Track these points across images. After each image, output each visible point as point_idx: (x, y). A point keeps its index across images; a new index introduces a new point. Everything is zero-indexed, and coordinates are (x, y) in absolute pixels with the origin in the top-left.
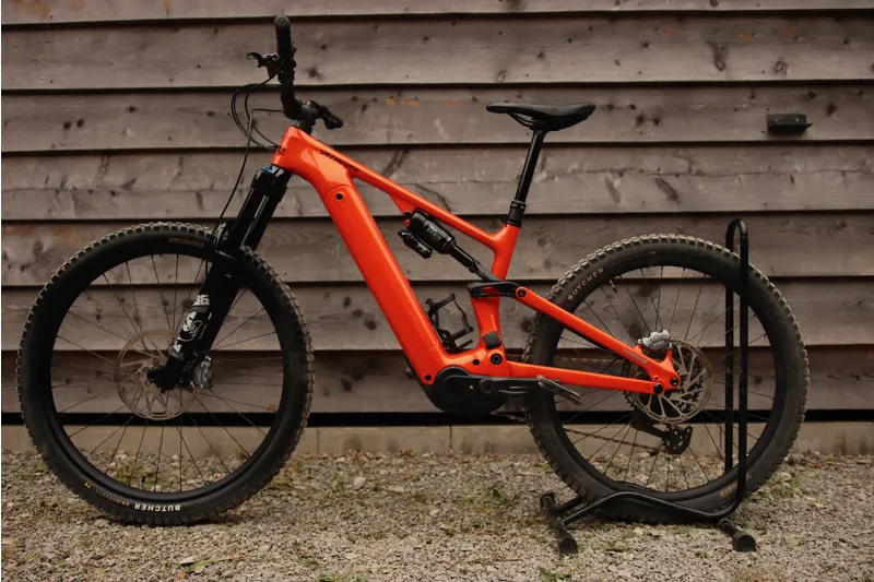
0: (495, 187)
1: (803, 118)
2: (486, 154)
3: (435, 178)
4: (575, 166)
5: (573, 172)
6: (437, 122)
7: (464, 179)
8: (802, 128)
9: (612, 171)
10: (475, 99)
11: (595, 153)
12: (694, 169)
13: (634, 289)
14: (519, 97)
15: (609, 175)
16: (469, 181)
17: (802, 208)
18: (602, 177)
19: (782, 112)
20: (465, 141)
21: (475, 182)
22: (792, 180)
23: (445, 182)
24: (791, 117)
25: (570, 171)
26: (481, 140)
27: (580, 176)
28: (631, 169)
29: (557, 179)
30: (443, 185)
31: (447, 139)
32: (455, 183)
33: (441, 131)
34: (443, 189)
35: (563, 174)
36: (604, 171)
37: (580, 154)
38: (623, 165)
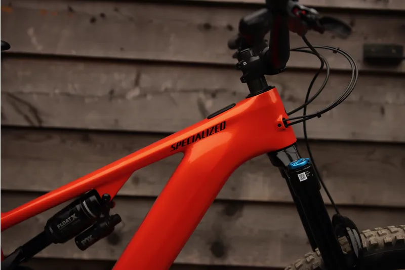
0: (87, 101)
1: (399, 49)
2: (81, 66)
3: (28, 88)
4: (168, 84)
5: (166, 90)
6: (31, 32)
7: (57, 91)
8: (397, 61)
9: (205, 91)
10: (70, 10)
11: (189, 73)
12: (287, 94)
13: (220, 208)
14: (116, 10)
15: (202, 96)
16: (62, 94)
17: (389, 139)
18: (194, 98)
19: (380, 41)
20: (58, 52)
21: (68, 95)
22: (383, 111)
23: (39, 94)
24: (387, 48)
25: (163, 89)
26: (74, 53)
27: (173, 95)
28: (223, 91)
29: (149, 97)
30: (35, 97)
31: (39, 49)
32: (47, 94)
33: (34, 40)
34: (35, 100)
35: (156, 92)
36: (197, 91)
37: (176, 72)
38: (216, 86)
